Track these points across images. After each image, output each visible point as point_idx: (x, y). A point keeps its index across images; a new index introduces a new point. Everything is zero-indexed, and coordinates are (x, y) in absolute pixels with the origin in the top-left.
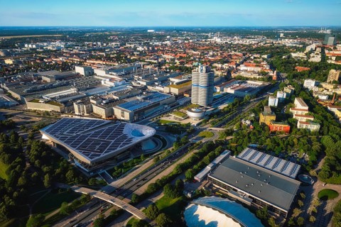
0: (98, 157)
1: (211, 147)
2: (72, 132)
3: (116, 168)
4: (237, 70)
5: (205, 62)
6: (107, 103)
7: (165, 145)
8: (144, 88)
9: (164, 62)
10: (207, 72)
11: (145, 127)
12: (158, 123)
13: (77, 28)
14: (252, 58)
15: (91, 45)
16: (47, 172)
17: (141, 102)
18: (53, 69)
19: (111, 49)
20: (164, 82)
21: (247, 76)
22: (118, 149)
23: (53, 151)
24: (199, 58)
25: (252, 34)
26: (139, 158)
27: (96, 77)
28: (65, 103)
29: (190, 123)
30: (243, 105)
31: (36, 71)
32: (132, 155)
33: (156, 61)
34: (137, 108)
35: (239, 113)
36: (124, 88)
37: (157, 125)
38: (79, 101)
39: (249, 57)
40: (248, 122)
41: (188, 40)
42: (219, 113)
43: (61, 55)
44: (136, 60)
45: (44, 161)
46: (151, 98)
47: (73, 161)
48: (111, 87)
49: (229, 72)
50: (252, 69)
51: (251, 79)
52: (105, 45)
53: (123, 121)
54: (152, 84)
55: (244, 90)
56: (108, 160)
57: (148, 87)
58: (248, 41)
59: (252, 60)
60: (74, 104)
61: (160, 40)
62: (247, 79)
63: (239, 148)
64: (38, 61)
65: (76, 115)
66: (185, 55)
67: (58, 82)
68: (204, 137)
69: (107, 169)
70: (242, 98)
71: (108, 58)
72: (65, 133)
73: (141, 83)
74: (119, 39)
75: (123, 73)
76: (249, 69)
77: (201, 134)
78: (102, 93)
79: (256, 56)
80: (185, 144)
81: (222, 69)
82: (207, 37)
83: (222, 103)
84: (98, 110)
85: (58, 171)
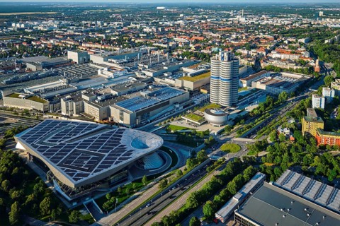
0: (85, 179)
1: (238, 167)
2: (54, 140)
3: (107, 196)
5: (227, 47)
6: (103, 100)
7: (175, 163)
8: (150, 81)
9: (176, 47)
10: (229, 60)
11: (150, 135)
12: (167, 129)
13: (74, 4)
14: (286, 42)
15: (89, 25)
16: (15, 199)
17: (146, 100)
18: (41, 54)
19: (113, 30)
20: (175, 73)
21: (281, 67)
22: (113, 166)
23: (28, 167)
24: (220, 42)
25: (284, 13)
26: (140, 181)
27: (91, 65)
28: (50, 99)
29: (208, 131)
30: (278, 106)
31: (21, 57)
32: (131, 177)
33: (166, 46)
34: (140, 107)
35: (273, 117)
36: (125, 79)
37: (165, 133)
38: (69, 96)
39: (282, 41)
40: (287, 131)
41: (205, 19)
42: (247, 118)
43: (52, 37)
44: (141, 44)
45: (14, 181)
46: (158, 94)
47: (52, 183)
48: (110, 79)
49: (257, 61)
50: (287, 56)
51: (287, 71)
52: (105, 24)
53: (122, 125)
54: (161, 76)
55: (278, 85)
56: (97, 183)
57: (155, 78)
58: (279, 20)
59: (286, 45)
60: (62, 100)
61: (172, 19)
62: (282, 70)
63: (276, 170)
64: (25, 44)
65: (62, 116)
66: (202, 38)
67: (45, 71)
68: (228, 151)
69: (96, 197)
70: (277, 96)
71: (108, 41)
72: (45, 141)
73: (147, 73)
74: (123, 17)
75: (125, 60)
76: (283, 56)
77: (223, 148)
78: (98, 86)
79: (290, 40)
80: (202, 161)
81: (248, 56)
82: (228, 16)
83: (250, 103)
84: (93, 111)
85: (30, 197)
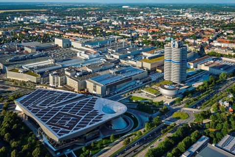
0: (66, 135)
1: (187, 131)
2: (44, 104)
3: (83, 149)
4: (211, 46)
5: (178, 37)
6: (80, 76)
7: (136, 125)
8: (117, 62)
9: (137, 37)
10: (179, 47)
11: (116, 103)
12: (130, 99)
13: (60, 3)
14: (225, 34)
15: (71, 19)
16: (14, 148)
17: (114, 76)
18: (35, 40)
19: (89, 23)
20: (137, 56)
21: (222, 53)
22: (88, 126)
23: (24, 124)
24: (172, 33)
25: (223, 11)
26: (108, 138)
27: (73, 49)
28: (42, 74)
29: (162, 102)
30: (219, 84)
31: (20, 42)
32: (101, 135)
33: (129, 35)
34: (109, 82)
35: (215, 93)
36: (98, 60)
37: (129, 102)
38: (55, 72)
39: (222, 33)
40: (227, 104)
41: (160, 15)
42: (194, 92)
43: (44, 28)
44: (110, 34)
45: (14, 135)
46: (123, 72)
47: (41, 137)
48: (86, 60)
49: (202, 48)
50: (226, 45)
51: (226, 56)
52: (83, 19)
53: (95, 95)
54: (125, 58)
55: (219, 67)
56: (76, 139)
57: (121, 60)
58: (220, 17)
59: (225, 36)
60: (50, 75)
61: (134, 15)
62: (222, 56)
63: (218, 134)
64: (23, 33)
65: (50, 87)
66: (157, 30)
67: (38, 53)
68: (179, 118)
69: (75, 149)
70: (218, 76)
71: (85, 32)
72: (37, 105)
73: (115, 56)
74: (97, 14)
75: (98, 46)
76: (223, 45)
77: (175, 115)
78: (77, 65)
79: (229, 32)
80: (158, 125)
81: (195, 44)
82: (179, 13)
83: (196, 81)
84: (73, 83)
85: (25, 147)
